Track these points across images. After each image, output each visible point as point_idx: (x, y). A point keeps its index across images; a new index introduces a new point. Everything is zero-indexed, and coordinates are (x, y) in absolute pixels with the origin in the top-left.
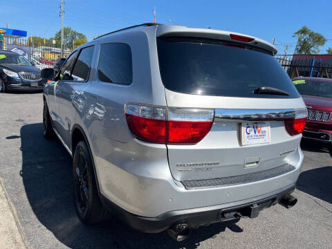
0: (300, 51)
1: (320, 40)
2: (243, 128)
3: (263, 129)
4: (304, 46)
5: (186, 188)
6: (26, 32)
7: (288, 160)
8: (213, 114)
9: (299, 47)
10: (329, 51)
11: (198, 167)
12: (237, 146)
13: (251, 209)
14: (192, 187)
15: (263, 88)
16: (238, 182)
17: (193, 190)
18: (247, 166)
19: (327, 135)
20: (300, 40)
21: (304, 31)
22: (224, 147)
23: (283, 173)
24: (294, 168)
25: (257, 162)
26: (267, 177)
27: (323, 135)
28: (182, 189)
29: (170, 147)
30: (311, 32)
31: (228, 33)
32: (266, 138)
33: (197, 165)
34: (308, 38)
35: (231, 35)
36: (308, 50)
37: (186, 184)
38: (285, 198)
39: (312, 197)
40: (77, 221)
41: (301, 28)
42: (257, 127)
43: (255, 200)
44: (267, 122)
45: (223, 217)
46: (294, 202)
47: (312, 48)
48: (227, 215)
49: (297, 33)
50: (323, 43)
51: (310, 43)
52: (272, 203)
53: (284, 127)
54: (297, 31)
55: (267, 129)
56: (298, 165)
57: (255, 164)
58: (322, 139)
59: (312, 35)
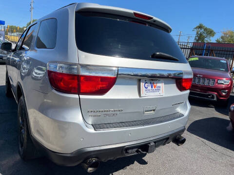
0: (198, 40)
1: (211, 33)
2: (141, 83)
3: (158, 85)
4: (200, 37)
5: (95, 130)
6: (4, 22)
7: (179, 110)
8: (116, 72)
9: (197, 38)
10: (217, 41)
11: (106, 113)
12: (137, 97)
13: (149, 146)
14: (101, 128)
15: (158, 53)
16: (138, 125)
17: (102, 131)
18: (146, 113)
19: (213, 96)
20: (197, 33)
21: (200, 27)
22: (127, 98)
23: (174, 118)
24: (183, 115)
25: (154, 110)
26: (161, 122)
27: (210, 95)
28: (92, 130)
29: (82, 96)
30: (205, 27)
31: (132, 11)
32: (161, 92)
33: (105, 111)
34: (203, 32)
35: (135, 13)
36: (203, 40)
37: (95, 126)
38: (177, 138)
39: (200, 138)
40: (18, 157)
41: (198, 25)
42: (153, 83)
43: (152, 139)
44: (161, 80)
45: (127, 152)
46: (183, 141)
47: (206, 39)
48: (130, 151)
49: (196, 28)
50: (213, 35)
51: (204, 35)
52: (166, 141)
53: (175, 85)
54: (195, 27)
55: (161, 85)
56: (186, 113)
57: (153, 112)
58: (209, 98)
59: (206, 29)
